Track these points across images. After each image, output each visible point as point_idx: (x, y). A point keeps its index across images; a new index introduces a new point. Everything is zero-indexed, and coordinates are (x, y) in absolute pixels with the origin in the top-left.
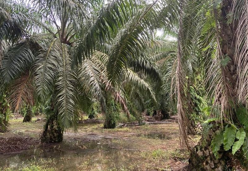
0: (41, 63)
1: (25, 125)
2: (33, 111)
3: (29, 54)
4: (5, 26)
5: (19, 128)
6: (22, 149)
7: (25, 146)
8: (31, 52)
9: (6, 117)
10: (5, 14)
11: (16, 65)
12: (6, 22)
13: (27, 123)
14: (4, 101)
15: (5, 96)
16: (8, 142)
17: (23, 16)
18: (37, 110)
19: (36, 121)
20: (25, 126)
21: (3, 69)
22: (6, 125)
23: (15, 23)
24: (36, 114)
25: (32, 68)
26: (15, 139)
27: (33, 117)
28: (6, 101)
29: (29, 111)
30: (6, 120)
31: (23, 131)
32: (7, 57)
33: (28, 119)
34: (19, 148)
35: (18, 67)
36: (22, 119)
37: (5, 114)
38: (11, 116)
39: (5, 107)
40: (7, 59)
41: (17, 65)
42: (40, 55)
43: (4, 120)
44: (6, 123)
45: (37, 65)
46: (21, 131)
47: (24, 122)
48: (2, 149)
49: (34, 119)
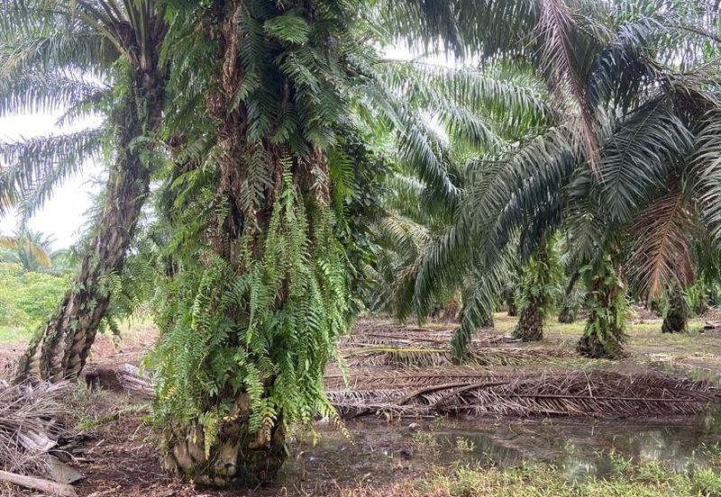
0: (715, 150)
1: (670, 341)
2: (689, 301)
3: (674, 131)
4: (603, 63)
5: (655, 348)
6: (679, 413)
7: (687, 403)
8: (680, 125)
9: (615, 318)
10: (601, 32)
11: (641, 167)
12: (605, 54)
13: (676, 334)
14: (608, 274)
15: (609, 259)
16: (635, 388)
17: (650, 21)
18: (701, 298)
19: (701, 332)
20: (671, 345)
21: (606, 183)
22: (619, 339)
23: (628, 48)
24: (700, 310)
25: (688, 170)
26: (653, 380)
27: (690, 317)
28: (613, 271)
29: (676, 301)
30: (619, 326)
31: (668, 358)
32: (612, 148)
33: (675, 323)
34: (670, 408)
35: (647, 172)
36: (658, 323)
37: (612, 309)
38: (629, 314)
39: (610, 288)
40: (614, 154)
41: (645, 168)
42: (709, 128)
43: (613, 325)
44: (618, 332)
45: (703, 159)
46: (661, 360)
47: (664, 332)
48: (623, 406)
49: (693, 324)
